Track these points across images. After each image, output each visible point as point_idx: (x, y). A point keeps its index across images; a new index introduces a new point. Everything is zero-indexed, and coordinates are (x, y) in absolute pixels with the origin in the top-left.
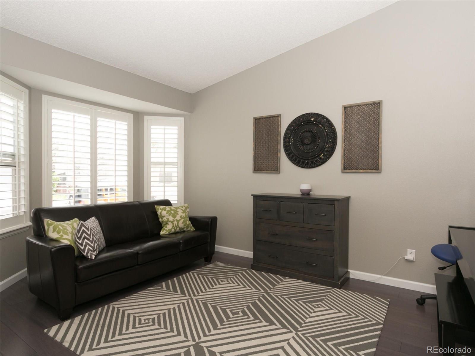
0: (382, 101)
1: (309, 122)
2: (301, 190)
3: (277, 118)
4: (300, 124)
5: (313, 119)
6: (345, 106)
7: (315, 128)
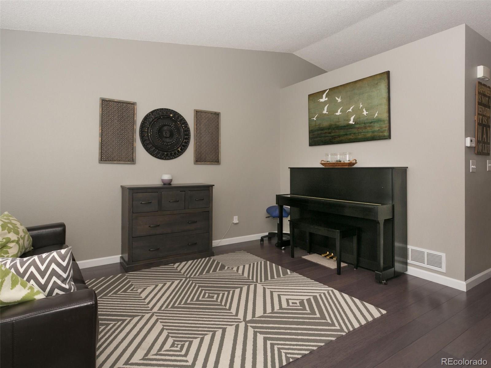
0: (220, 113)
1: (168, 117)
2: (163, 180)
3: (132, 105)
4: (160, 117)
5: (171, 115)
6: (197, 110)
7: (174, 124)
